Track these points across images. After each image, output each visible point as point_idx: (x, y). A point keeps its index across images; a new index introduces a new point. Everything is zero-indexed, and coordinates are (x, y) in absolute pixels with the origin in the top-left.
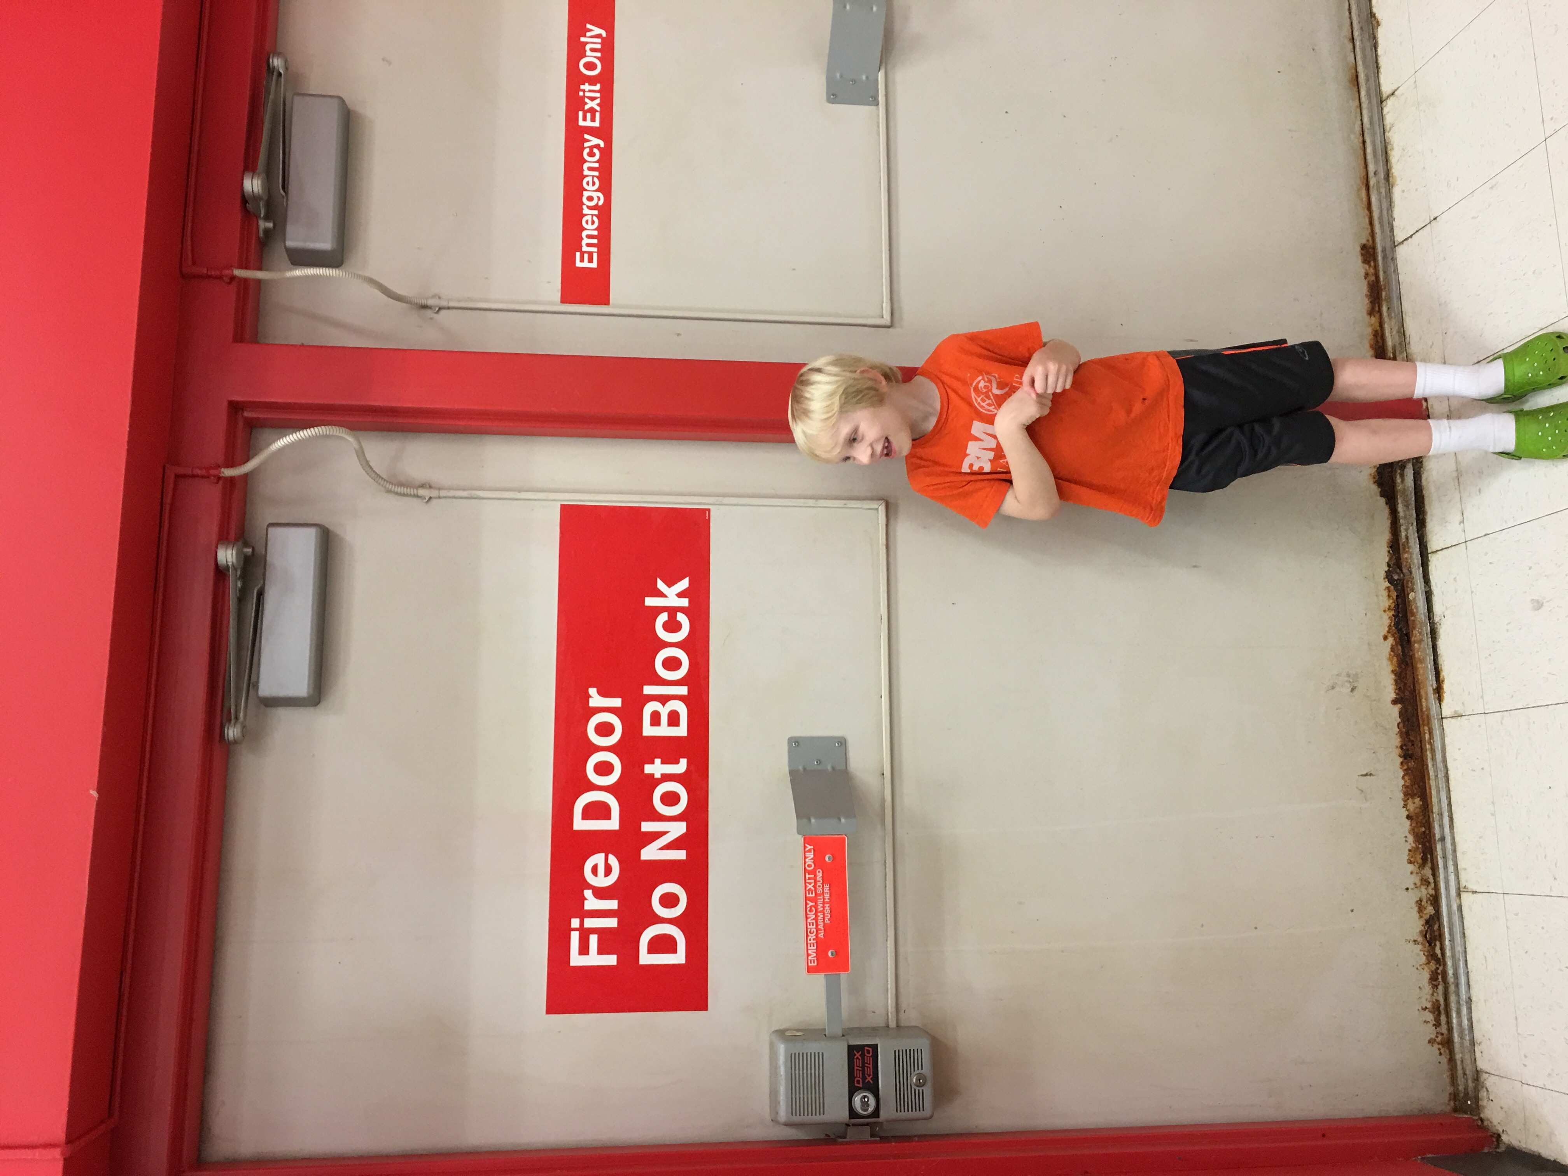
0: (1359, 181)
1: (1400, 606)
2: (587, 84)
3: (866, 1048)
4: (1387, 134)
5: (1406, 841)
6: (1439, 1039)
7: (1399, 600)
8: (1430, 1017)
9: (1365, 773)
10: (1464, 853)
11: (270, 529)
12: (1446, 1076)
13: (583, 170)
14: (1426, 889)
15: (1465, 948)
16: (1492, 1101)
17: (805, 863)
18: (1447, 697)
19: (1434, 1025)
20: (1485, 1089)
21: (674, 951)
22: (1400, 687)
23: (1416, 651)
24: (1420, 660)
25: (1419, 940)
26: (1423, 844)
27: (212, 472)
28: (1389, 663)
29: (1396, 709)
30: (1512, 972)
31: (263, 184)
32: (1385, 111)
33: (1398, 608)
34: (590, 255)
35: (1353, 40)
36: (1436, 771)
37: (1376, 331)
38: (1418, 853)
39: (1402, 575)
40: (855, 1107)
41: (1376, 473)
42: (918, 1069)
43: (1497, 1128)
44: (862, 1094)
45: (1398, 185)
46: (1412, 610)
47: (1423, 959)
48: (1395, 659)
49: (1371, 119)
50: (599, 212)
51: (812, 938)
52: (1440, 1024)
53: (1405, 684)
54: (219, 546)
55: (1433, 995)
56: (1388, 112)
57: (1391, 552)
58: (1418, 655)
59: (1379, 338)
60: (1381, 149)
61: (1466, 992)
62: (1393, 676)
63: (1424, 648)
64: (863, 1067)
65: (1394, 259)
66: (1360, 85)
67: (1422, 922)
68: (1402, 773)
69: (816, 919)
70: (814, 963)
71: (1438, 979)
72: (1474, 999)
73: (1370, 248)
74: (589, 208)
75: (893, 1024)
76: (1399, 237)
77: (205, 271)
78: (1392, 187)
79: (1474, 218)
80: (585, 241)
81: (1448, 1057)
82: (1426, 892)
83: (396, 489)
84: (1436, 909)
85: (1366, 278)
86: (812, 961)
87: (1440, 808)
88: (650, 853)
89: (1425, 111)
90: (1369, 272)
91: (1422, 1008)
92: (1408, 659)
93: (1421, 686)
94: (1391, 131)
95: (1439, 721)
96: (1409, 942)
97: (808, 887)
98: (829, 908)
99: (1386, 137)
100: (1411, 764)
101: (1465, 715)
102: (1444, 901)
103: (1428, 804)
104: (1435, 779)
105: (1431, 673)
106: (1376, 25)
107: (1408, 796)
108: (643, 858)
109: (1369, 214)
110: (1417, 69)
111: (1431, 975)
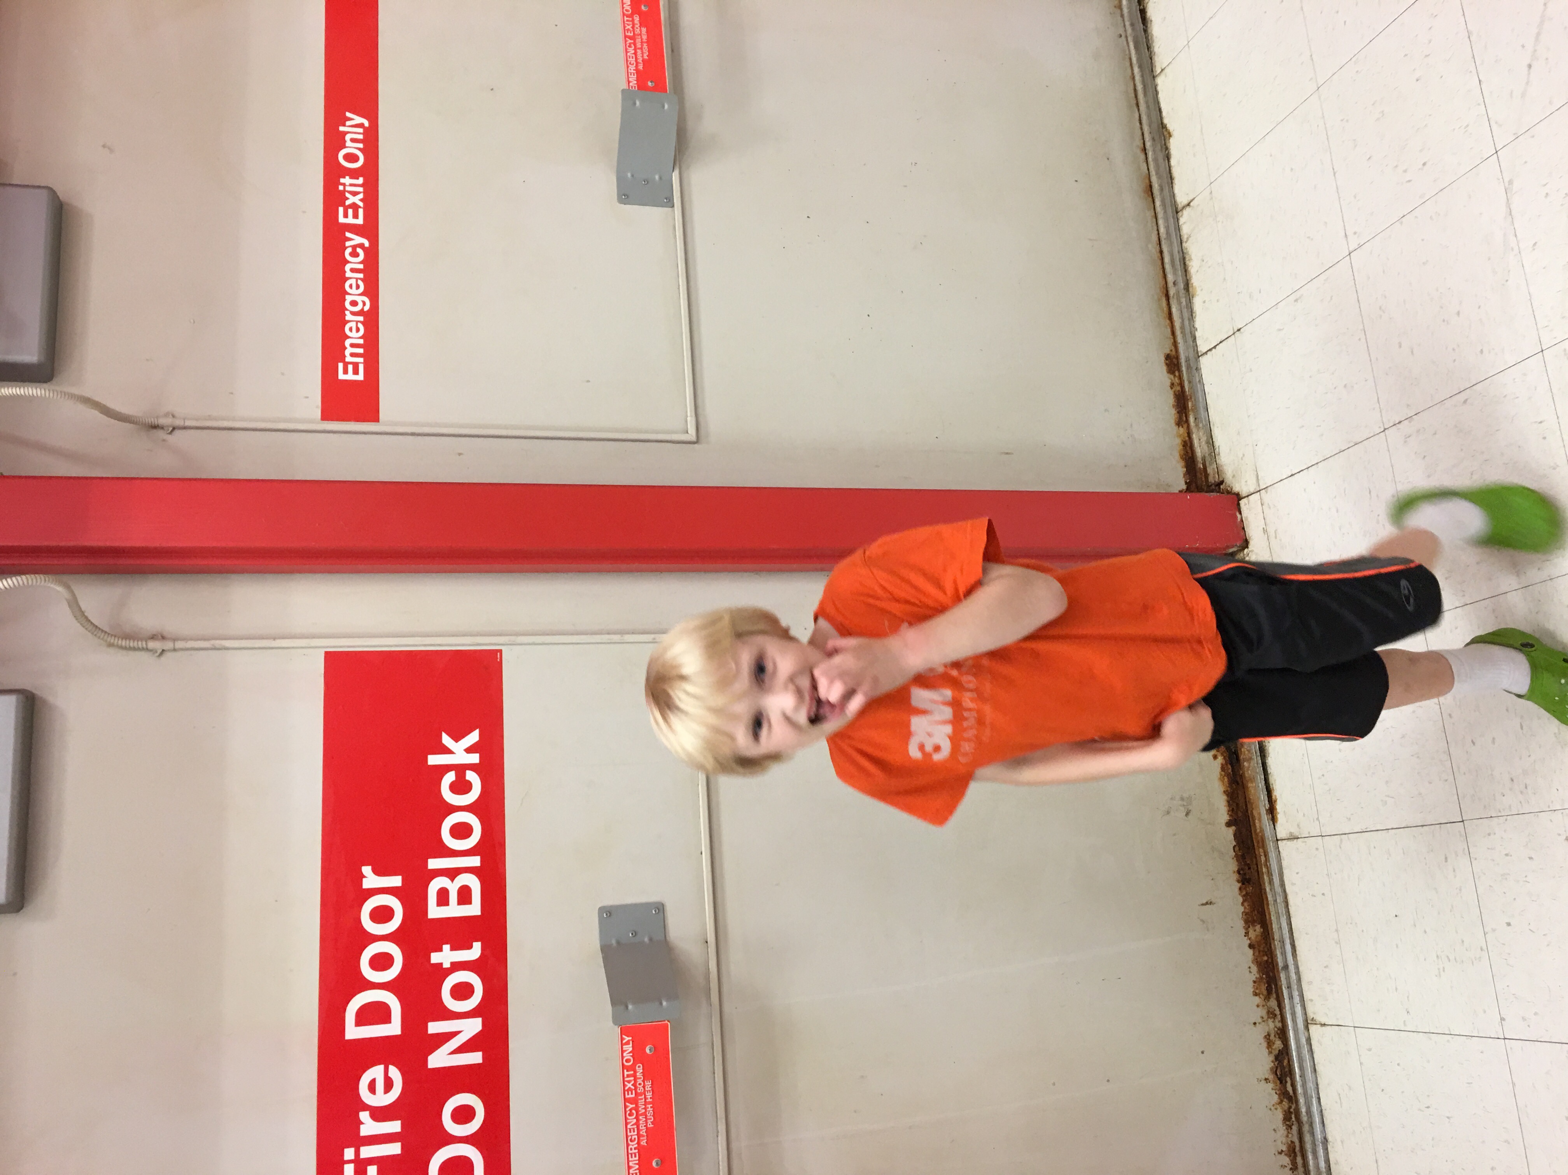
0: (1159, 290)
2: (347, 177)
4: (1184, 245)
5: (1250, 972)
8: (1286, 1160)
9: (1204, 902)
10: (1310, 983)
13: (345, 272)
14: (1273, 1022)
15: (1317, 1085)
17: (623, 1057)
18: (1280, 817)
19: (1291, 1169)
22: (1233, 809)
23: (1246, 769)
24: (1251, 781)
25: (1269, 1078)
26: (1267, 974)
28: (1221, 783)
29: (1231, 831)
30: (1369, 1111)
32: (1182, 221)
35: (1144, 149)
36: (1274, 895)
37: (1186, 442)
38: (1262, 984)
45: (1198, 296)
47: (1276, 1098)
48: (1226, 779)
49: (1167, 228)
50: (364, 318)
52: (1297, 1167)
53: (1237, 805)
55: (1287, 1136)
56: (1184, 223)
58: (1248, 774)
59: (1188, 448)
60: (1179, 259)
61: (1321, 1132)
62: (1225, 797)
63: (1255, 767)
65: (1198, 369)
66: (1155, 195)
67: (1272, 1058)
68: (1241, 899)
69: (637, 1123)
71: (1292, 1118)
72: (1330, 1138)
73: (1174, 357)
74: (353, 313)
76: (1202, 347)
78: (1193, 297)
79: (1280, 330)
80: (349, 350)
82: (1273, 1025)
83: (120, 642)
84: (1285, 1043)
85: (1172, 388)
87: (1282, 935)
88: (439, 1059)
89: (1222, 222)
90: (1174, 381)
91: (1278, 1151)
92: (1238, 779)
93: (1254, 806)
94: (1189, 241)
95: (1274, 844)
96: (1261, 1081)
97: (627, 1086)
98: (652, 1109)
99: (1184, 247)
100: (1249, 889)
101: (1301, 838)
102: (1291, 1034)
103: (1268, 931)
104: (1274, 904)
105: (1263, 792)
106: (1167, 136)
107: (1249, 924)
108: (430, 1065)
109: (1170, 324)
110: (1212, 181)
111: (1284, 1115)
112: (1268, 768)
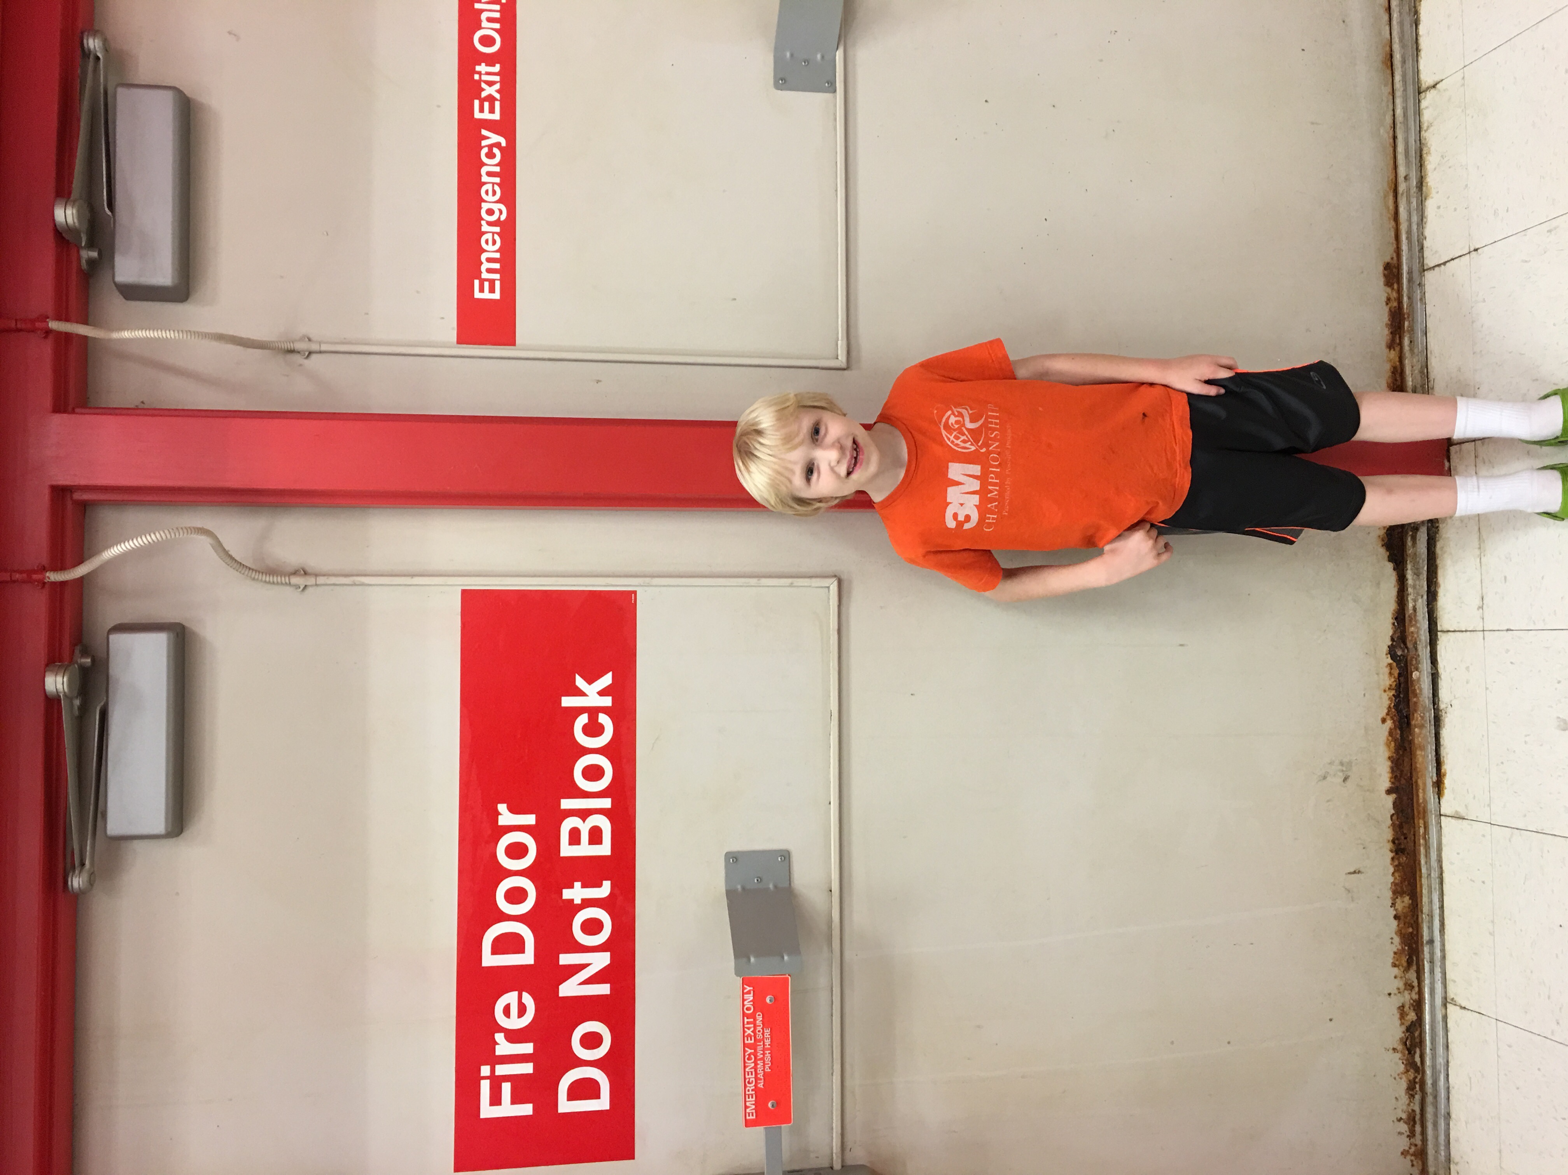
0: (1385, 185)
1: (1402, 686)
2: (483, 64)
4: (1423, 133)
5: (1392, 943)
6: (1413, 1149)
7: (1402, 679)
8: (1404, 1128)
9: (1352, 870)
10: (1455, 964)
11: (112, 637)
13: (481, 176)
14: (1409, 994)
15: (1448, 1062)
17: (743, 1005)
18: (1447, 793)
19: (1408, 1136)
21: (598, 1096)
22: (1396, 775)
23: (1416, 735)
24: (1420, 747)
25: (1398, 1049)
26: (1410, 946)
27: (35, 576)
28: (1387, 748)
29: (1390, 799)
30: (1499, 1104)
31: (81, 212)
32: (1424, 104)
33: (1399, 688)
34: (492, 282)
35: (1389, 9)
36: (1429, 869)
37: (1395, 368)
38: (1403, 955)
39: (1406, 651)
41: (1385, 535)
45: (1432, 198)
46: (1415, 690)
47: (1402, 1068)
48: (1393, 744)
49: (1405, 111)
50: (501, 229)
52: (1414, 1135)
54: (46, 676)
55: (1409, 1105)
56: (1427, 107)
57: (1396, 624)
58: (1418, 740)
59: (1398, 376)
60: (1415, 151)
61: (1445, 1106)
62: (1389, 763)
63: (1426, 733)
65: (1420, 283)
66: (1395, 67)
67: (1404, 1028)
68: (1392, 870)
69: (755, 1068)
70: (752, 1116)
71: (1415, 1088)
72: (1453, 1116)
73: (1394, 267)
74: (490, 224)
75: (837, 1166)
76: (1430, 261)
77: (12, 323)
78: (1425, 199)
79: (1524, 261)
80: (485, 266)
81: (1420, 1168)
82: (1409, 997)
83: (265, 578)
84: (1419, 1015)
85: (1387, 304)
86: (751, 1114)
87: (1431, 910)
88: (569, 989)
89: (1472, 117)
90: (1391, 296)
91: (1397, 1118)
92: (1406, 745)
93: (1419, 775)
94: (1429, 131)
95: (1437, 818)
96: (1388, 1050)
97: (746, 1032)
98: (770, 1055)
99: (1423, 137)
100: (1403, 859)
101: (1467, 819)
102: (1427, 1007)
103: (1417, 904)
104: (1427, 877)
105: (1432, 764)
107: (1397, 895)
108: (561, 995)
109: (1395, 226)
110: (1466, 64)
111: (1407, 1084)
112: (1441, 739)
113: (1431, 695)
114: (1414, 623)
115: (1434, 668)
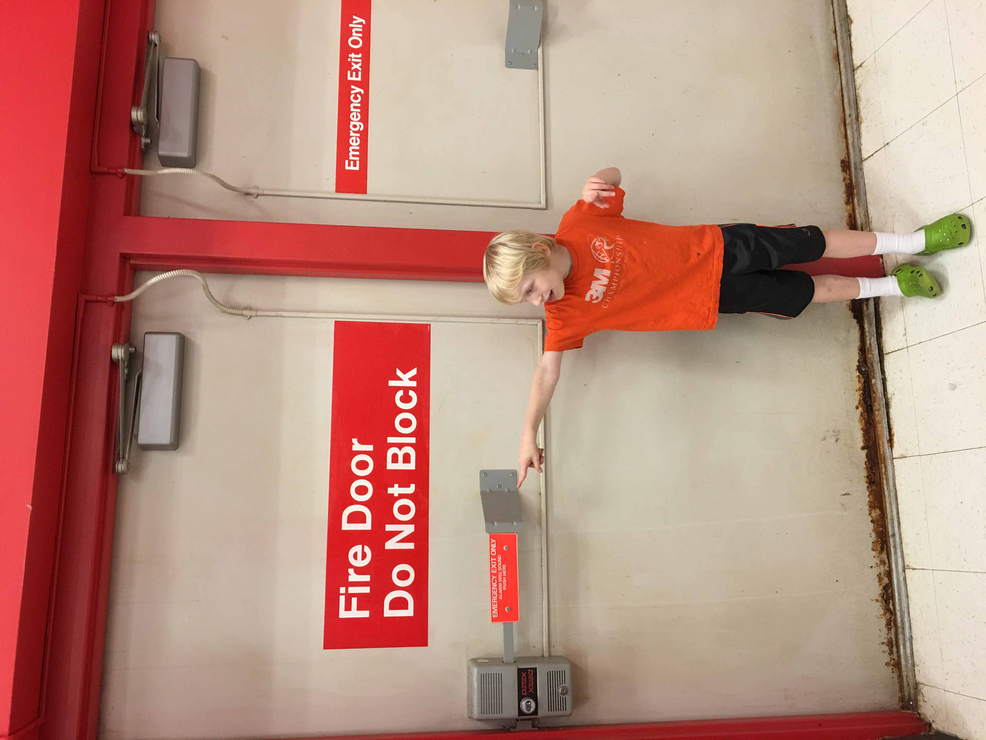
0: (839, 120)
1: (866, 388)
2: (353, 54)
3: (529, 670)
4: (857, 91)
5: (871, 536)
6: (892, 662)
7: (866, 384)
8: (886, 648)
9: (844, 493)
10: (908, 544)
11: (146, 336)
12: (897, 687)
13: (350, 108)
14: (883, 567)
15: (908, 605)
16: (926, 702)
17: (491, 551)
18: (896, 445)
19: (889, 654)
20: (921, 695)
21: (406, 608)
22: (866, 439)
23: (876, 416)
24: (879, 422)
25: (879, 599)
26: (881, 538)
27: (109, 299)
28: (860, 423)
29: (864, 453)
30: (938, 620)
31: (144, 115)
32: (856, 76)
35: (835, 32)
36: (889, 492)
37: (851, 215)
38: (878, 544)
39: (867, 368)
40: (522, 709)
42: (562, 684)
43: (929, 719)
44: (527, 700)
45: (864, 122)
46: (874, 389)
47: (882, 612)
48: (863, 421)
49: (847, 81)
50: (360, 135)
51: (495, 600)
52: (893, 653)
53: (870, 437)
54: (113, 347)
55: (888, 634)
56: (858, 77)
57: (860, 353)
58: (877, 419)
59: (852, 219)
60: (854, 99)
61: (909, 632)
62: (862, 432)
63: (882, 414)
64: (527, 682)
65: (861, 169)
66: (840, 59)
67: (881, 588)
68: (868, 493)
69: (498, 587)
70: (496, 615)
71: (891, 624)
72: (914, 637)
73: (847, 162)
74: (354, 132)
75: (546, 654)
76: (865, 155)
77: (106, 170)
78: (860, 124)
79: (912, 143)
80: (351, 153)
81: (898, 674)
82: (884, 569)
84: (890, 580)
85: (844, 181)
86: (495, 614)
87: (892, 516)
88: (391, 545)
89: (881, 76)
90: (846, 177)
91: (881, 642)
92: (871, 422)
93: (880, 438)
94: (860, 89)
95: (891, 461)
96: (873, 601)
97: (492, 566)
98: (506, 580)
99: (857, 93)
100: (874, 487)
101: (908, 457)
102: (894, 574)
103: (884, 513)
104: (889, 497)
105: (886, 429)
106: (850, 22)
107: (872, 508)
108: (386, 548)
109: (846, 141)
110: (876, 50)
111: (887, 622)
112: (890, 415)
113: (883, 391)
114: (870, 352)
115: (883, 376)
